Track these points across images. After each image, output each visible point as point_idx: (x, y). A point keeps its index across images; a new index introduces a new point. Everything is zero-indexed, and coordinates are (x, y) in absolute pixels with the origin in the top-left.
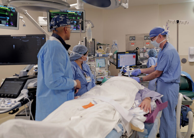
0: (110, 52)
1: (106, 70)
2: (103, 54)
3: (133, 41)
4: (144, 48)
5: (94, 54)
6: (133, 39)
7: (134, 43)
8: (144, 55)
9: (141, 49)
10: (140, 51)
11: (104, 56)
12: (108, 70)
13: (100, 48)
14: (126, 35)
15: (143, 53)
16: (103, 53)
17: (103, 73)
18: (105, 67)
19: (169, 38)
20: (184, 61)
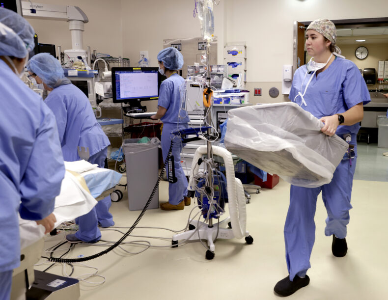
0: (106, 68)
2: (78, 72)
4: (195, 67)
9: (190, 68)
10: (189, 71)
16: (81, 69)
19: (245, 47)
20: (274, 93)
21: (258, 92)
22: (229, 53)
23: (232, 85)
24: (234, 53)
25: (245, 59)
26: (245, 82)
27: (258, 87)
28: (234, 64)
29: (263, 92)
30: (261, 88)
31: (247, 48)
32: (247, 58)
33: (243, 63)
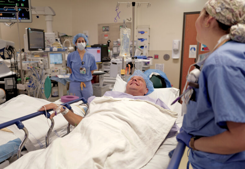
0: (70, 45)
1: (63, 67)
2: (58, 49)
3: (106, 32)
4: (118, 42)
5: (43, 48)
6: (107, 29)
7: (107, 35)
8: (118, 49)
9: (115, 42)
10: (114, 44)
11: (59, 50)
12: (67, 67)
13: (57, 41)
14: (99, 25)
15: (116, 48)
16: (58, 47)
17: (58, 70)
18: (61, 64)
19: (149, 29)
20: (167, 57)
21: (156, 57)
22: (139, 33)
23: (141, 53)
24: (142, 33)
25: (149, 36)
26: (149, 51)
27: (156, 54)
28: (142, 40)
29: (159, 57)
30: (159, 54)
31: (150, 29)
32: (150, 35)
33: (148, 39)
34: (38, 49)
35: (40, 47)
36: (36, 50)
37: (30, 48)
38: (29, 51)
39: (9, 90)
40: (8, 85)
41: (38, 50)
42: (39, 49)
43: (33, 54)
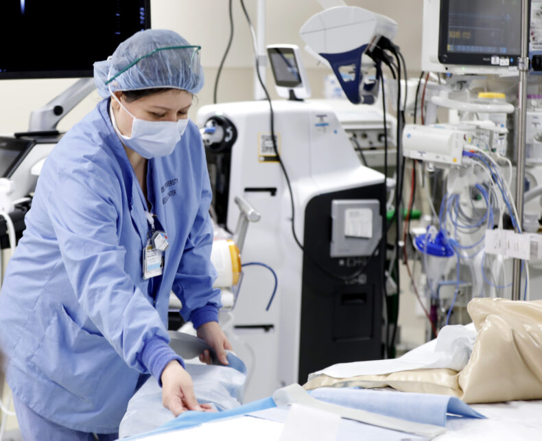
34: (490, 56)
35: (503, 51)
36: (481, 60)
37: (450, 48)
38: (441, 68)
39: (345, 259)
40: (347, 237)
41: (488, 64)
42: (494, 60)
43: (462, 83)
